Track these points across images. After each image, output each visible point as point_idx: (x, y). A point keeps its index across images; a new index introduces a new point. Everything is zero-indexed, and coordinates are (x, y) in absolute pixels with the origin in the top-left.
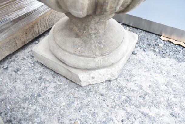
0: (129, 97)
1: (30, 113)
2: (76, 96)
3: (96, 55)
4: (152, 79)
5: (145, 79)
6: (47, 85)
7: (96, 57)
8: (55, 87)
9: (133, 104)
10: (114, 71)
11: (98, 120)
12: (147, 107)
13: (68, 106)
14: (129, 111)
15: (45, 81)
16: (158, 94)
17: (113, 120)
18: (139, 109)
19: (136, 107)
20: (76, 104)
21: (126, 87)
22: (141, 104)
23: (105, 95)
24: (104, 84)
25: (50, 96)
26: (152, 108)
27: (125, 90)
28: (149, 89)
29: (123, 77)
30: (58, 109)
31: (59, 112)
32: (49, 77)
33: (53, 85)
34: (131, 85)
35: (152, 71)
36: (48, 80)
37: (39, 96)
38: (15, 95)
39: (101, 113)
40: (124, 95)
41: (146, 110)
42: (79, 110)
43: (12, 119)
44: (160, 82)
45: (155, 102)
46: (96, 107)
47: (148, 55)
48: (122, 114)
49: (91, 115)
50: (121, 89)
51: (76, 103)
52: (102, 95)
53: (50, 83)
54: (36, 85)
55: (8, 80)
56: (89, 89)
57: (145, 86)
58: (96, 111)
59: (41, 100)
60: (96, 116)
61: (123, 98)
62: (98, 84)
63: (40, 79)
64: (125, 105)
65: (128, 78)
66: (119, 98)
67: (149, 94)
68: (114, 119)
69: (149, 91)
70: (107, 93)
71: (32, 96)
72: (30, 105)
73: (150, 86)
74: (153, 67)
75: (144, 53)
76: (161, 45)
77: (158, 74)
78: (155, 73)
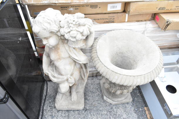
0: (111, 111)
1: (89, 95)
2: (100, 100)
4: (122, 114)
5: (120, 112)
6: (97, 92)
7: (110, 96)
8: (98, 94)
10: (113, 103)
11: (100, 109)
13: (97, 101)
14: (108, 114)
15: (98, 90)
16: (119, 118)
19: (110, 115)
20: (99, 102)
22: (112, 115)
24: (109, 104)
25: (96, 95)
26: (113, 118)
27: (112, 109)
29: (116, 106)
30: (95, 99)
32: (99, 90)
33: (98, 93)
34: (115, 110)
35: (126, 112)
37: (94, 93)
38: (89, 88)
39: (102, 108)
41: (111, 117)
42: (98, 103)
44: (123, 116)
46: (102, 106)
47: (131, 108)
48: (106, 113)
49: (99, 107)
50: (112, 108)
52: (106, 105)
54: (95, 90)
55: (91, 83)
56: (105, 101)
57: (118, 113)
61: (110, 110)
62: (108, 102)
63: (97, 89)
65: (117, 108)
66: (109, 110)
69: (117, 115)
71: (92, 92)
73: (119, 115)
75: (131, 106)
76: (140, 109)
77: (125, 114)
78: (126, 113)
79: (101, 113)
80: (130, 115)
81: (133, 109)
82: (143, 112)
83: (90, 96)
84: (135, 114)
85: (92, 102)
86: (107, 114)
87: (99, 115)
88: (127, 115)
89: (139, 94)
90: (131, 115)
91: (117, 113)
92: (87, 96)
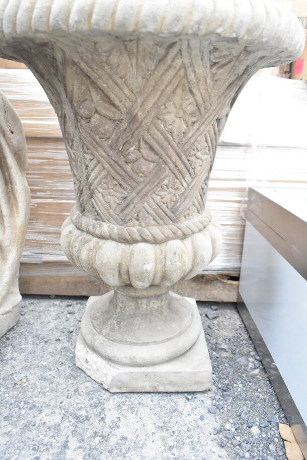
0: (86, 419)
1: (22, 346)
2: (60, 369)
3: (101, 332)
4: (144, 437)
5: (137, 427)
7: (100, 334)
9: (76, 426)
11: (35, 399)
12: (79, 444)
14: (62, 426)
16: (114, 454)
17: (40, 413)
18: (71, 436)
20: (48, 374)
21: (103, 410)
22: (81, 435)
23: (77, 393)
24: (94, 386)
25: (50, 350)
26: (81, 451)
27: (97, 411)
28: (119, 438)
29: (123, 400)
31: (33, 365)
34: (111, 415)
35: (165, 433)
36: (71, 339)
37: (46, 342)
38: (38, 327)
39: (46, 400)
40: (87, 412)
42: (42, 378)
43: (11, 339)
44: (144, 450)
45: (95, 453)
47: (202, 418)
48: (55, 420)
49: (39, 390)
50: (97, 405)
51: (51, 373)
52: (76, 390)
53: (69, 341)
54: (59, 334)
55: (55, 314)
57: (122, 431)
58: (48, 394)
59: (41, 346)
60: (40, 396)
61: (83, 413)
62: (90, 379)
64: (71, 418)
65: (124, 407)
66: (80, 409)
67: (106, 441)
68: (43, 414)
69: (113, 441)
70: (82, 394)
71: (43, 338)
72: (31, 342)
73: (124, 438)
74: (174, 432)
75: (203, 411)
76: (255, 430)
77: (160, 443)
78: (163, 439)
79: (30, 418)
80: (186, 449)
81: (212, 423)
82: (272, 447)
83: (22, 351)
84: (216, 449)
85: (17, 369)
86: (57, 427)
87: (14, 425)
88: (171, 448)
89: (257, 371)
90: (193, 449)
91: (116, 431)
92: (10, 348)
